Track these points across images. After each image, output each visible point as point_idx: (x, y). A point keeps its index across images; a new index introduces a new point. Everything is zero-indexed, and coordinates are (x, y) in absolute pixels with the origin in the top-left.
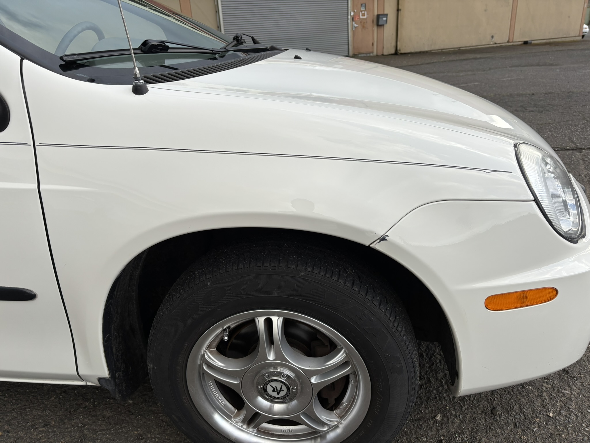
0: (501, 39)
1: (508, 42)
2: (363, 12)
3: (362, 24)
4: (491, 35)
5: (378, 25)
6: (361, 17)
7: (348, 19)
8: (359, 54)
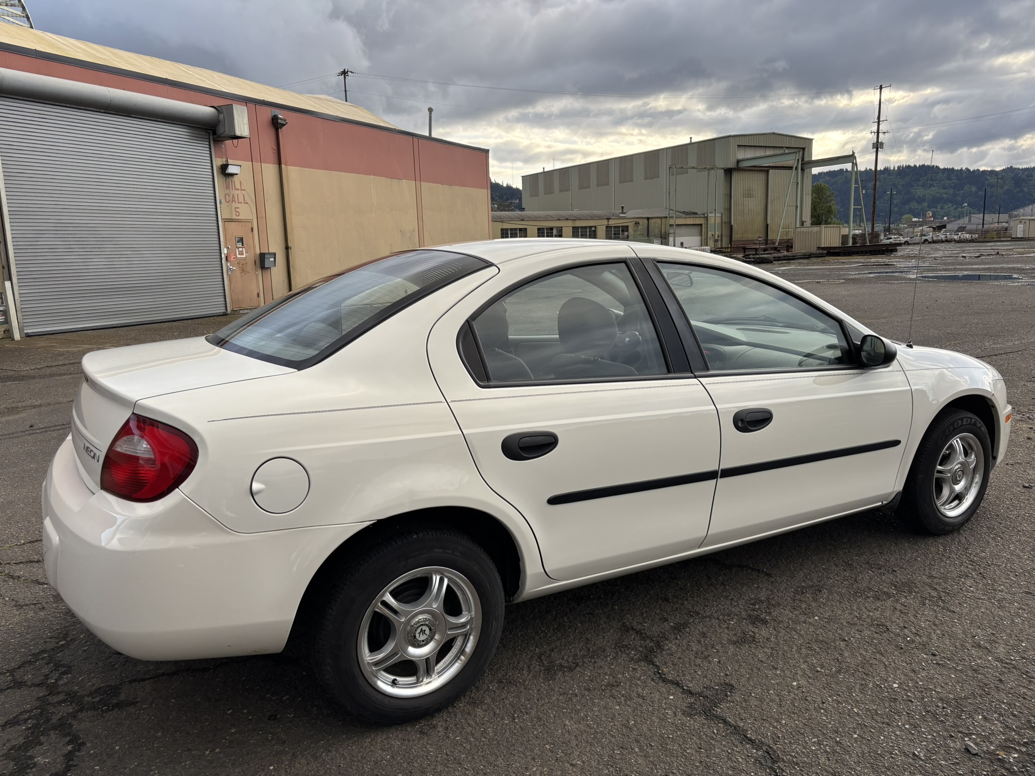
5: (263, 267)
6: (238, 256)
7: (221, 259)
8: (241, 310)
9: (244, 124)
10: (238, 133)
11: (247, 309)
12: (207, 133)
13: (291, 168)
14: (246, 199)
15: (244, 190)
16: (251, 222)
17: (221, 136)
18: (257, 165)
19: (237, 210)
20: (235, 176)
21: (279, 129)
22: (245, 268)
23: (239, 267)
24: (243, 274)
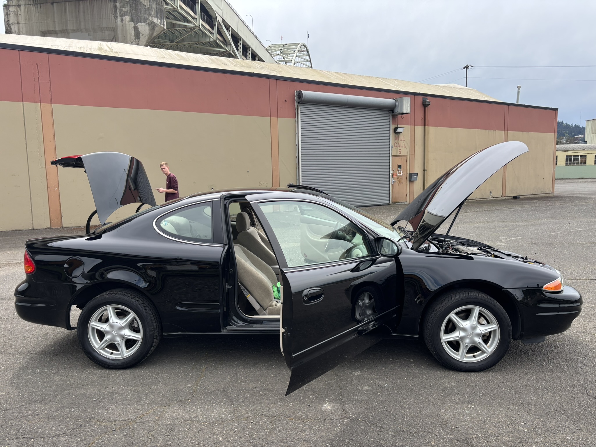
0: (497, 194)
1: (502, 196)
2: (400, 171)
3: (399, 180)
4: (490, 191)
5: (411, 181)
6: (398, 175)
7: (389, 176)
8: (397, 203)
9: (408, 106)
10: (405, 112)
11: (400, 202)
12: (389, 112)
13: (430, 127)
14: (405, 145)
15: (404, 140)
16: (406, 157)
17: (396, 113)
18: (412, 127)
19: (400, 151)
20: (401, 133)
21: (426, 107)
22: (401, 181)
23: (398, 180)
24: (399, 184)
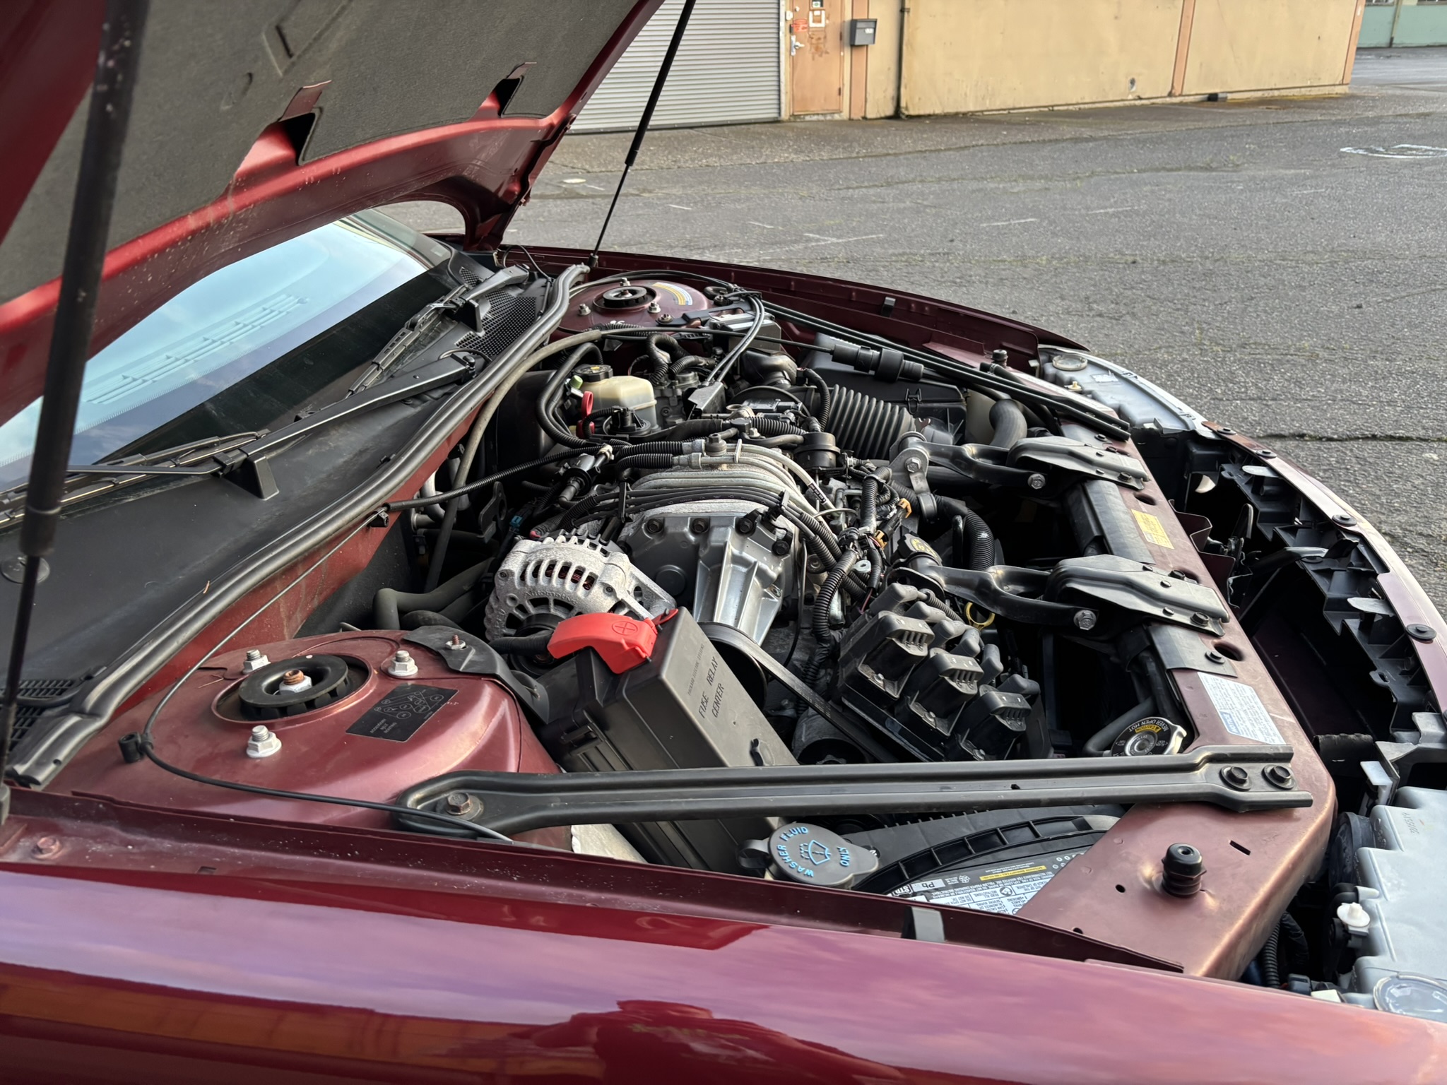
0: (1154, 87)
1: (1170, 95)
2: (817, 13)
3: (814, 41)
4: (1130, 78)
5: (853, 46)
6: (812, 25)
7: (779, 28)
8: (807, 115)
11: (818, 114)
22: (822, 46)
23: (811, 44)
24: (817, 56)
